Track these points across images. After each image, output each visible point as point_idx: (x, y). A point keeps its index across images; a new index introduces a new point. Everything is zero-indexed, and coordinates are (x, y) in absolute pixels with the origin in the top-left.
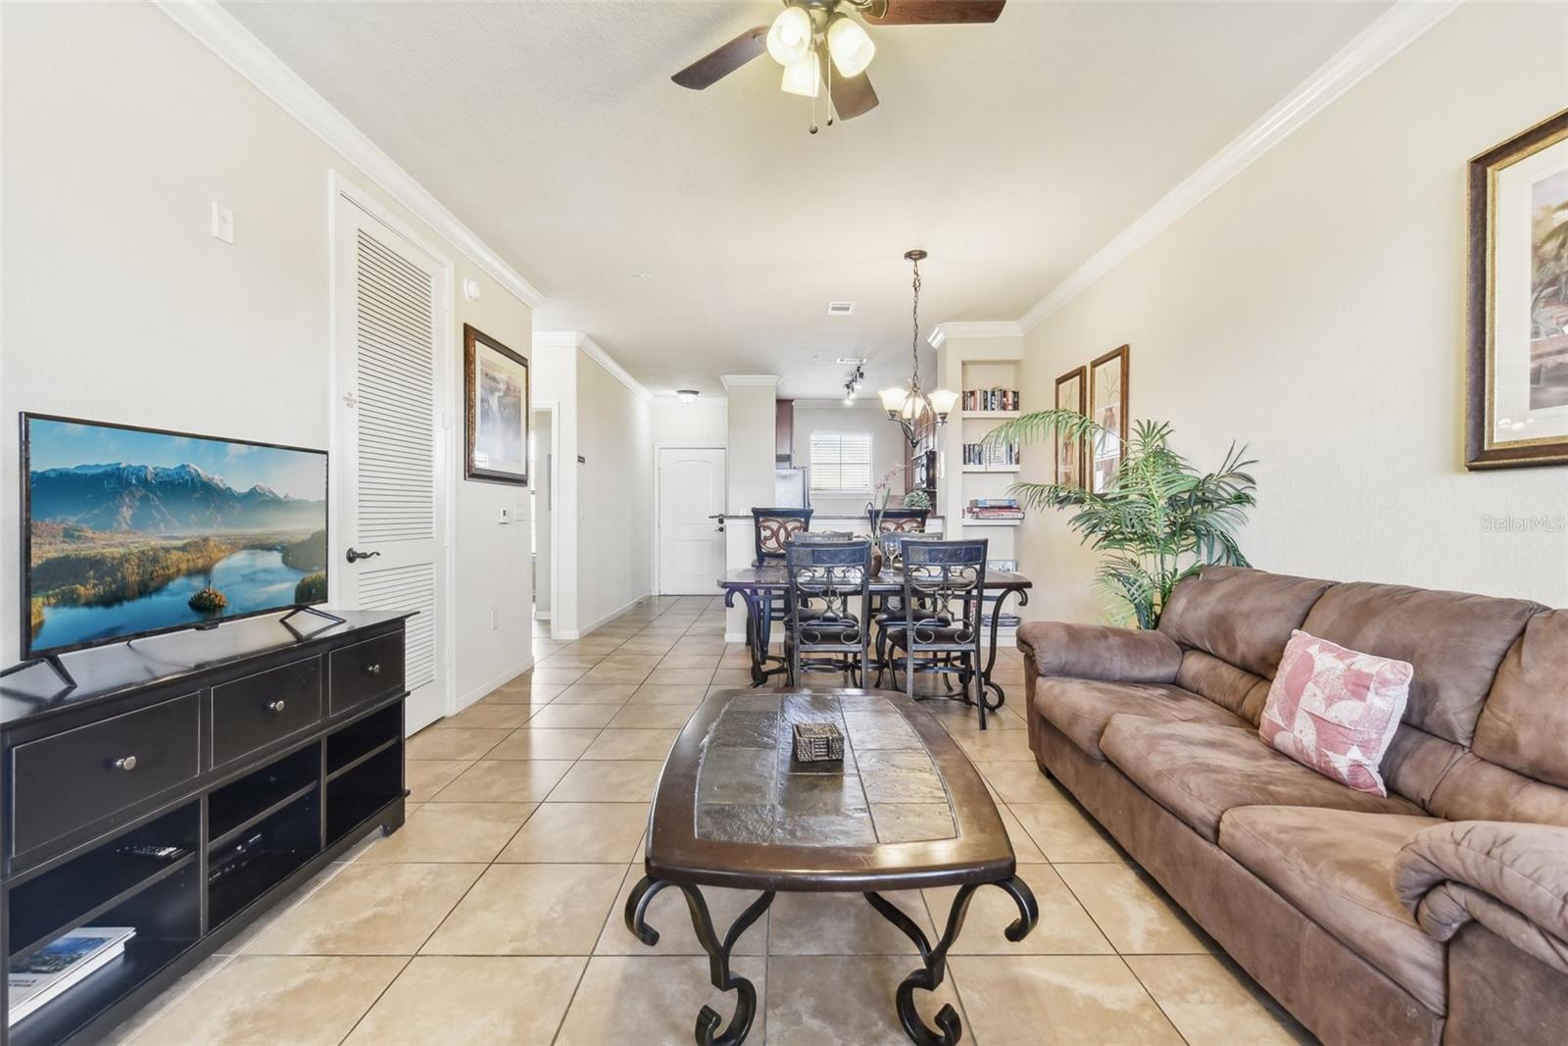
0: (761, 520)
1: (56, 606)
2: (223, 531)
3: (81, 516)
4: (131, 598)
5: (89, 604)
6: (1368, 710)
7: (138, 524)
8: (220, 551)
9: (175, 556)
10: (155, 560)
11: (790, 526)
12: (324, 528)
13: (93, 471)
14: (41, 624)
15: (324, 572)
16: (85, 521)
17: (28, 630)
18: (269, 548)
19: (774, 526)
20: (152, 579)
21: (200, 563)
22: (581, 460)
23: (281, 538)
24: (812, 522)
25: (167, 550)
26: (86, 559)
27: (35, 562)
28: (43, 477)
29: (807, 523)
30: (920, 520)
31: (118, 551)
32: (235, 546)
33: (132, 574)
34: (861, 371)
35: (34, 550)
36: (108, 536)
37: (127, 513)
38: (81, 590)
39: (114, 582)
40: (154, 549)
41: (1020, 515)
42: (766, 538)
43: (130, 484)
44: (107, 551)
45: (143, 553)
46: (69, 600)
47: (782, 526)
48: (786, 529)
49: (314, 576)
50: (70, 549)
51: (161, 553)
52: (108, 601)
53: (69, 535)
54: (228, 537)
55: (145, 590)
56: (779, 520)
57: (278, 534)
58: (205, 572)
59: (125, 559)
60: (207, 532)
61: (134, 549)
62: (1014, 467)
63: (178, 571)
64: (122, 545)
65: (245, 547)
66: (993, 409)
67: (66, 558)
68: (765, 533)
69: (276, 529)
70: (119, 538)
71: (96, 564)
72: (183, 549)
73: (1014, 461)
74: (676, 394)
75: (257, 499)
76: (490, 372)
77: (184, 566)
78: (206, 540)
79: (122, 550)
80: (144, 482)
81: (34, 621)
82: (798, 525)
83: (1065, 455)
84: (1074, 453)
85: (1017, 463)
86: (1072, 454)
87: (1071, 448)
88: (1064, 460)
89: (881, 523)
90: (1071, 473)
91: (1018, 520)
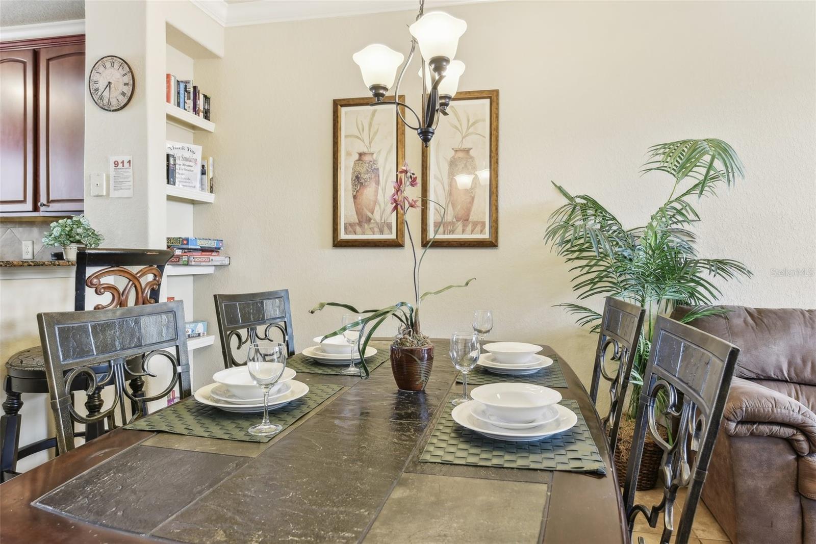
30: (159, 268)
41: (227, 262)
62: (207, 197)
83: (357, 191)
84: (380, 191)
85: (211, 192)
86: (377, 191)
87: (373, 184)
88: (355, 197)
89: (98, 276)
90: (372, 213)
91: (214, 268)
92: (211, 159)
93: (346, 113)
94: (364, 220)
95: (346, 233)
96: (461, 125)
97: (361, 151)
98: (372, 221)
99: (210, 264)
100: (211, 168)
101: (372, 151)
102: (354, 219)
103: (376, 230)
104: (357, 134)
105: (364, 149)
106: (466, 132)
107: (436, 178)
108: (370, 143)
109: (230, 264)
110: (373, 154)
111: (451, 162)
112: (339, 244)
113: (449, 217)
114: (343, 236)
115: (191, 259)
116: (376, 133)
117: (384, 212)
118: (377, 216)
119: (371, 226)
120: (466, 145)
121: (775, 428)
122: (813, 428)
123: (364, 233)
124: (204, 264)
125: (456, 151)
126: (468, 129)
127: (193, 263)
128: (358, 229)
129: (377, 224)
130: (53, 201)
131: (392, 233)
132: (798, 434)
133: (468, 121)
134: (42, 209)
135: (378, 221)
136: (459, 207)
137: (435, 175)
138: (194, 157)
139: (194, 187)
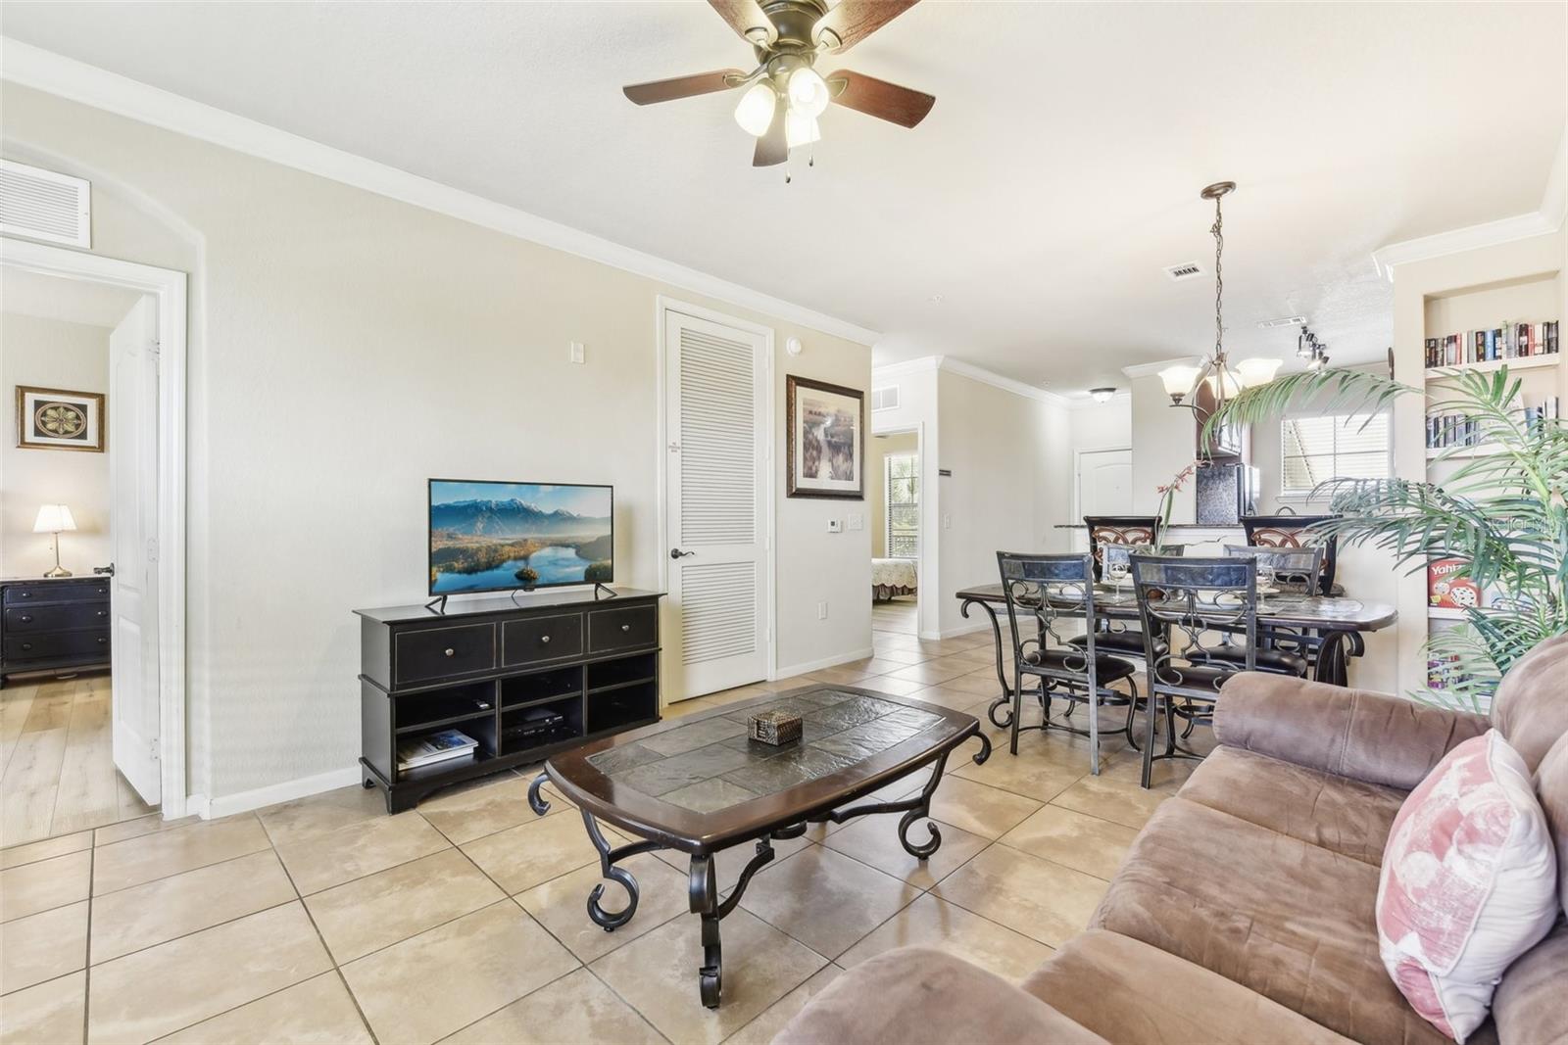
0: (1096, 529)
1: (443, 572)
2: (536, 535)
3: (456, 527)
4: (483, 570)
5: (459, 572)
6: (1443, 875)
7: (487, 531)
8: (535, 547)
9: (507, 549)
10: (496, 551)
12: (610, 533)
13: (462, 504)
14: (436, 580)
15: (610, 562)
16: (459, 530)
17: (432, 583)
18: (567, 546)
19: (1110, 536)
20: (493, 561)
21: (522, 553)
22: (945, 473)
23: (575, 540)
25: (502, 546)
26: (459, 549)
27: (433, 550)
28: (438, 507)
29: (1154, 533)
31: (475, 546)
32: (544, 544)
33: (483, 558)
34: (1310, 331)
35: (433, 544)
36: (470, 537)
37: (480, 525)
38: (456, 565)
39: (474, 561)
40: (495, 545)
43: (482, 510)
44: (469, 545)
45: (489, 547)
46: (449, 570)
47: (1120, 536)
48: (1125, 541)
49: (598, 563)
50: (450, 544)
51: (499, 547)
52: (470, 571)
53: (450, 537)
54: (540, 539)
55: (490, 566)
56: (1117, 529)
57: (573, 537)
58: (525, 558)
59: (479, 550)
60: (526, 536)
61: (484, 544)
63: (509, 557)
64: (477, 542)
65: (551, 545)
67: (449, 548)
69: (572, 535)
70: (475, 539)
71: (463, 552)
72: (512, 545)
74: (1089, 393)
75: (558, 517)
76: (815, 410)
77: (512, 555)
78: (526, 540)
79: (477, 545)
80: (490, 509)
81: (433, 579)
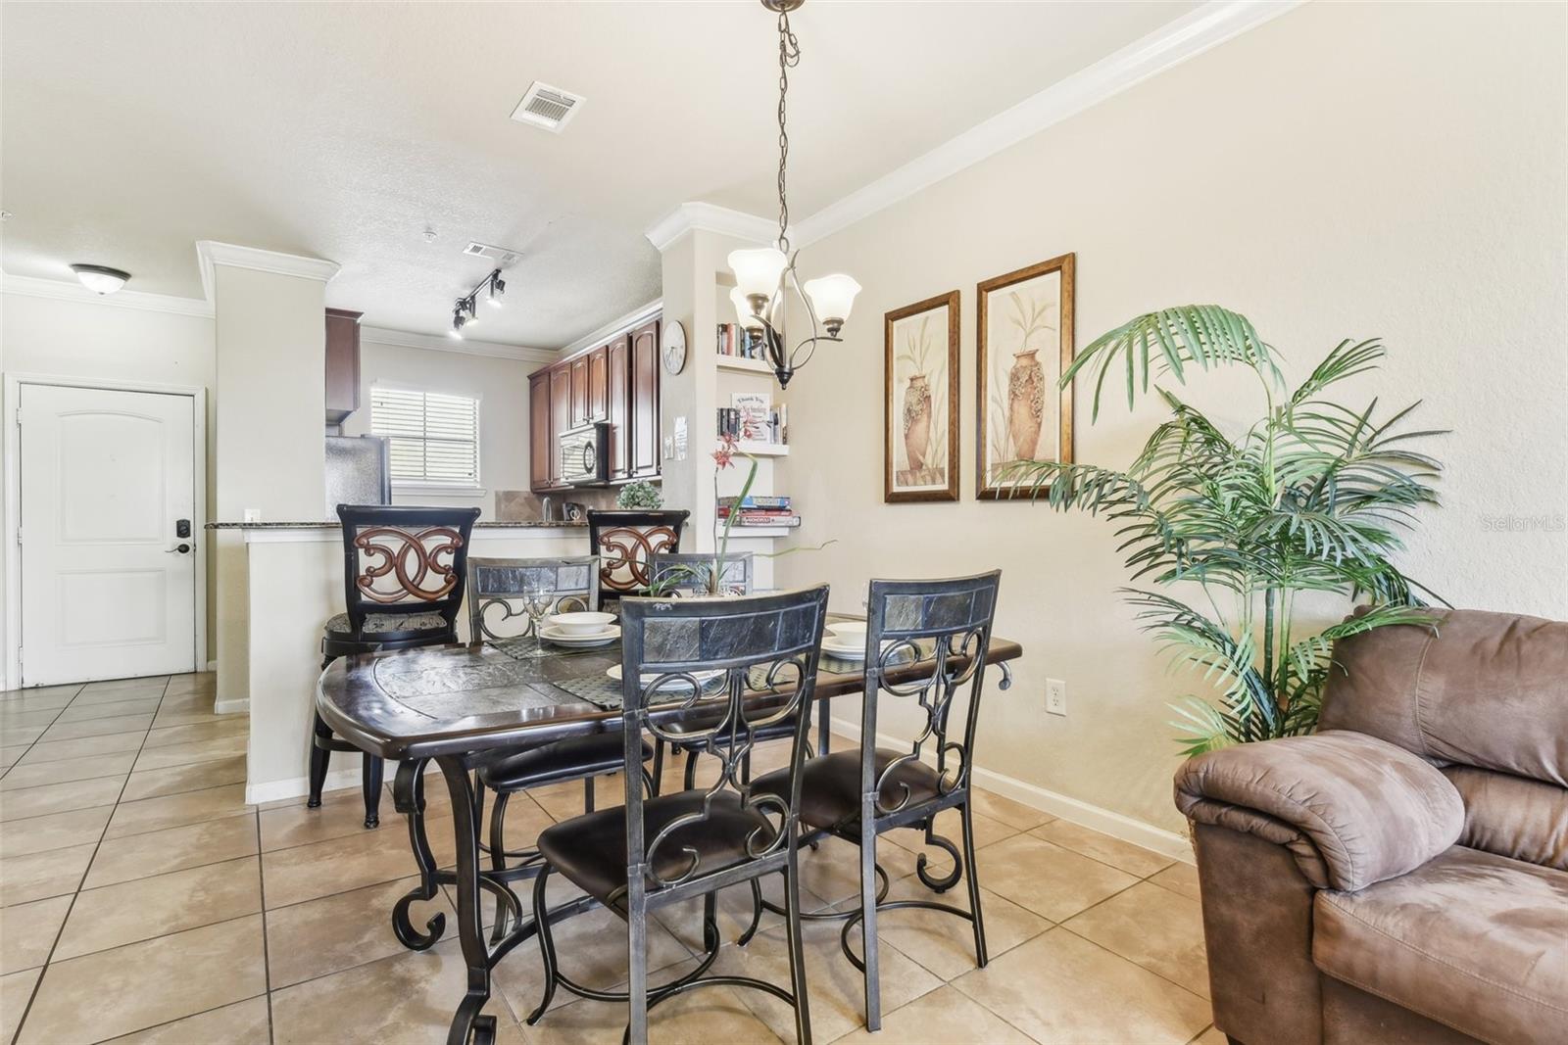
0: (360, 531)
11: (430, 544)
19: (395, 545)
24: (475, 534)
29: (465, 535)
30: (672, 528)
34: (500, 277)
41: (795, 522)
42: (372, 573)
47: (414, 544)
48: (420, 551)
56: (403, 530)
62: (780, 449)
66: (752, 357)
68: (365, 562)
73: (780, 439)
82: (446, 540)
83: (909, 429)
84: (932, 425)
85: (785, 443)
86: (928, 427)
87: (925, 418)
88: (907, 437)
89: (608, 535)
90: (924, 457)
91: (787, 529)
92: (784, 406)
93: (898, 328)
94: (917, 466)
95: (899, 485)
96: (1024, 317)
97: (911, 376)
98: (924, 467)
99: (769, 524)
100: (784, 416)
101: (924, 373)
102: (906, 466)
103: (928, 478)
104: (910, 354)
105: (915, 373)
106: (1032, 325)
107: (994, 400)
108: (922, 363)
109: (799, 525)
110: (924, 377)
111: (1012, 374)
112: (892, 498)
113: (1011, 457)
114: (896, 489)
115: (744, 519)
116: (927, 349)
117: (937, 455)
118: (928, 461)
119: (923, 473)
120: (1030, 348)
121: (1257, 822)
122: (1323, 836)
123: (915, 484)
124: (762, 524)
125: (1018, 357)
126: (1034, 321)
127: (747, 524)
128: (910, 479)
129: (928, 469)
130: (641, 468)
131: (944, 482)
132: (1300, 841)
133: (1034, 310)
134: (635, 475)
135: (930, 466)
136: (1022, 440)
137: (992, 397)
138: (763, 406)
139: (765, 439)
